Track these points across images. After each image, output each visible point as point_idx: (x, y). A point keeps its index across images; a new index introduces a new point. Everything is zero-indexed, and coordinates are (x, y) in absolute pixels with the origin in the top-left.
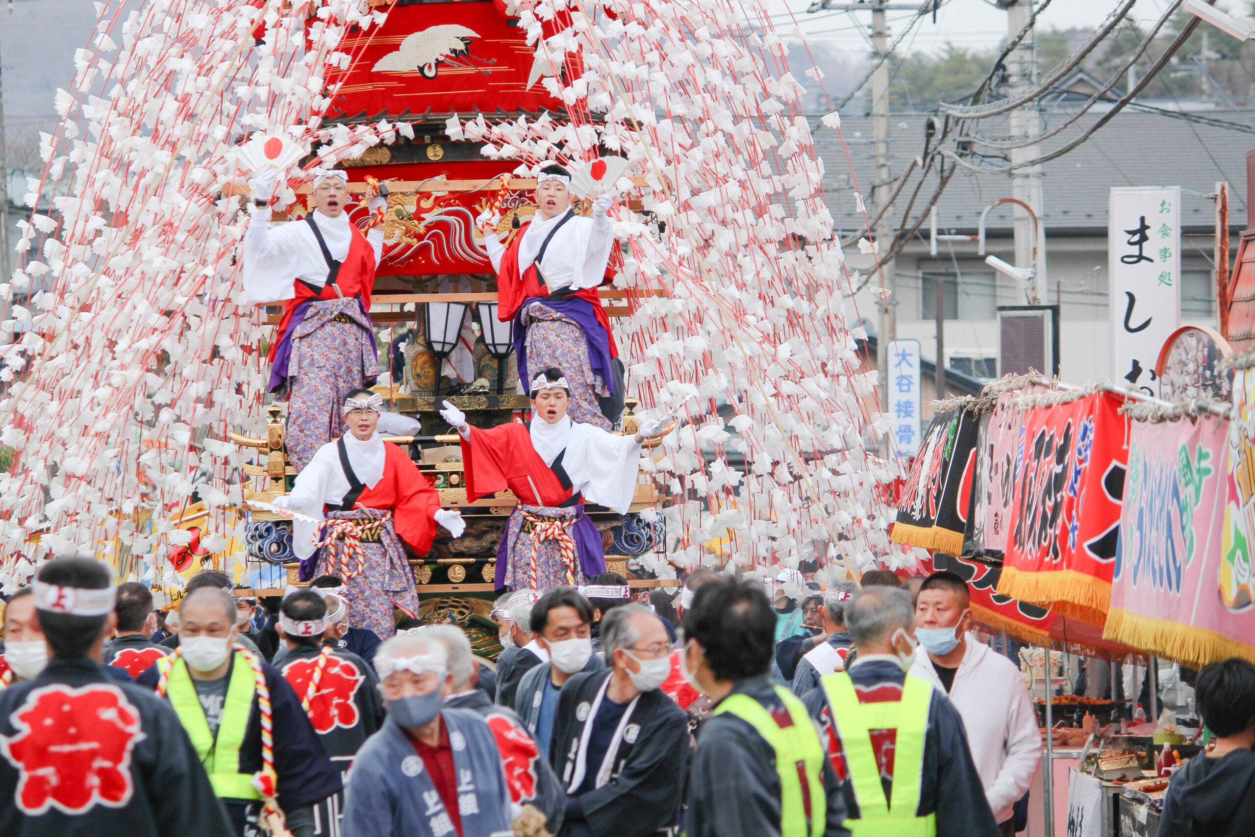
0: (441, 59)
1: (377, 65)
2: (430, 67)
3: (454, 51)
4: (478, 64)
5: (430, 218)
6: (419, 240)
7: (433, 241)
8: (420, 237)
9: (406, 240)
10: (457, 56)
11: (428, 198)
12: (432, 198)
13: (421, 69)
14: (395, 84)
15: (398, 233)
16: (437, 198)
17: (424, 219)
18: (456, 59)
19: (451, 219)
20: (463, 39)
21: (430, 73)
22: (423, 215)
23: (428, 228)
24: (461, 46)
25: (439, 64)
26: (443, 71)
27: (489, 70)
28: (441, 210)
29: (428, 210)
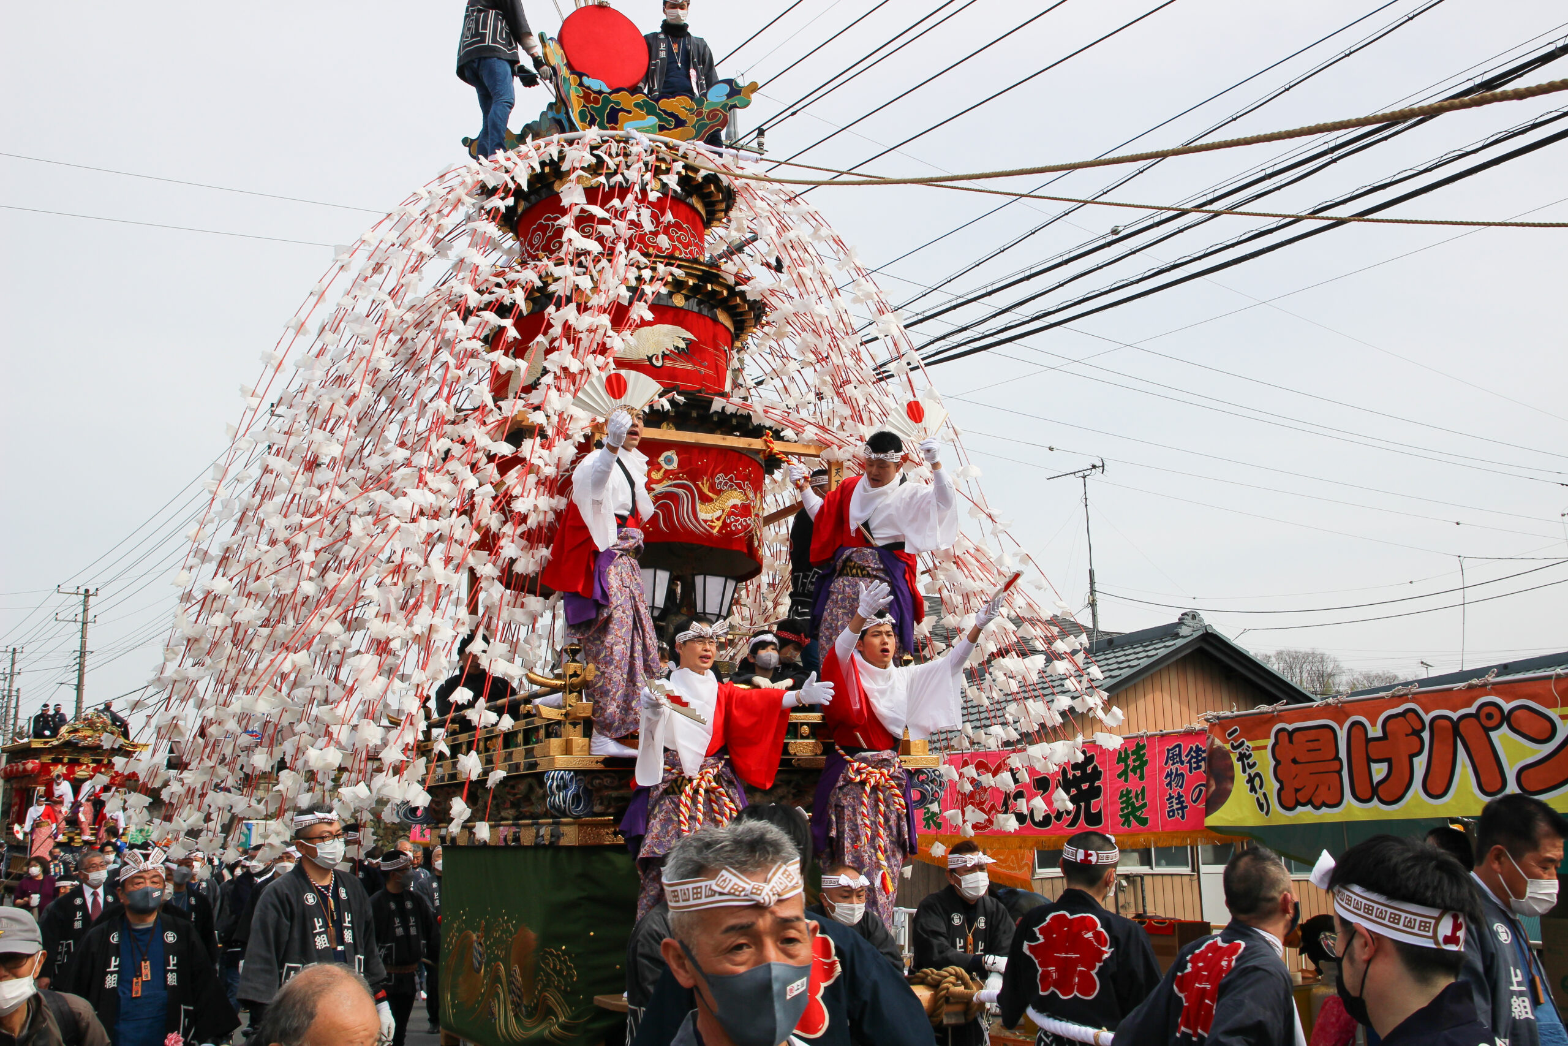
0: (667, 352)
2: (657, 358)
3: (677, 348)
4: (695, 364)
5: (659, 488)
10: (679, 353)
11: (659, 470)
12: (663, 471)
13: (650, 359)
16: (666, 471)
17: (653, 489)
18: (679, 354)
19: (680, 491)
20: (684, 339)
21: (659, 364)
22: (653, 486)
24: (682, 345)
25: (665, 357)
26: (668, 363)
27: (703, 371)
28: (670, 483)
29: (659, 482)
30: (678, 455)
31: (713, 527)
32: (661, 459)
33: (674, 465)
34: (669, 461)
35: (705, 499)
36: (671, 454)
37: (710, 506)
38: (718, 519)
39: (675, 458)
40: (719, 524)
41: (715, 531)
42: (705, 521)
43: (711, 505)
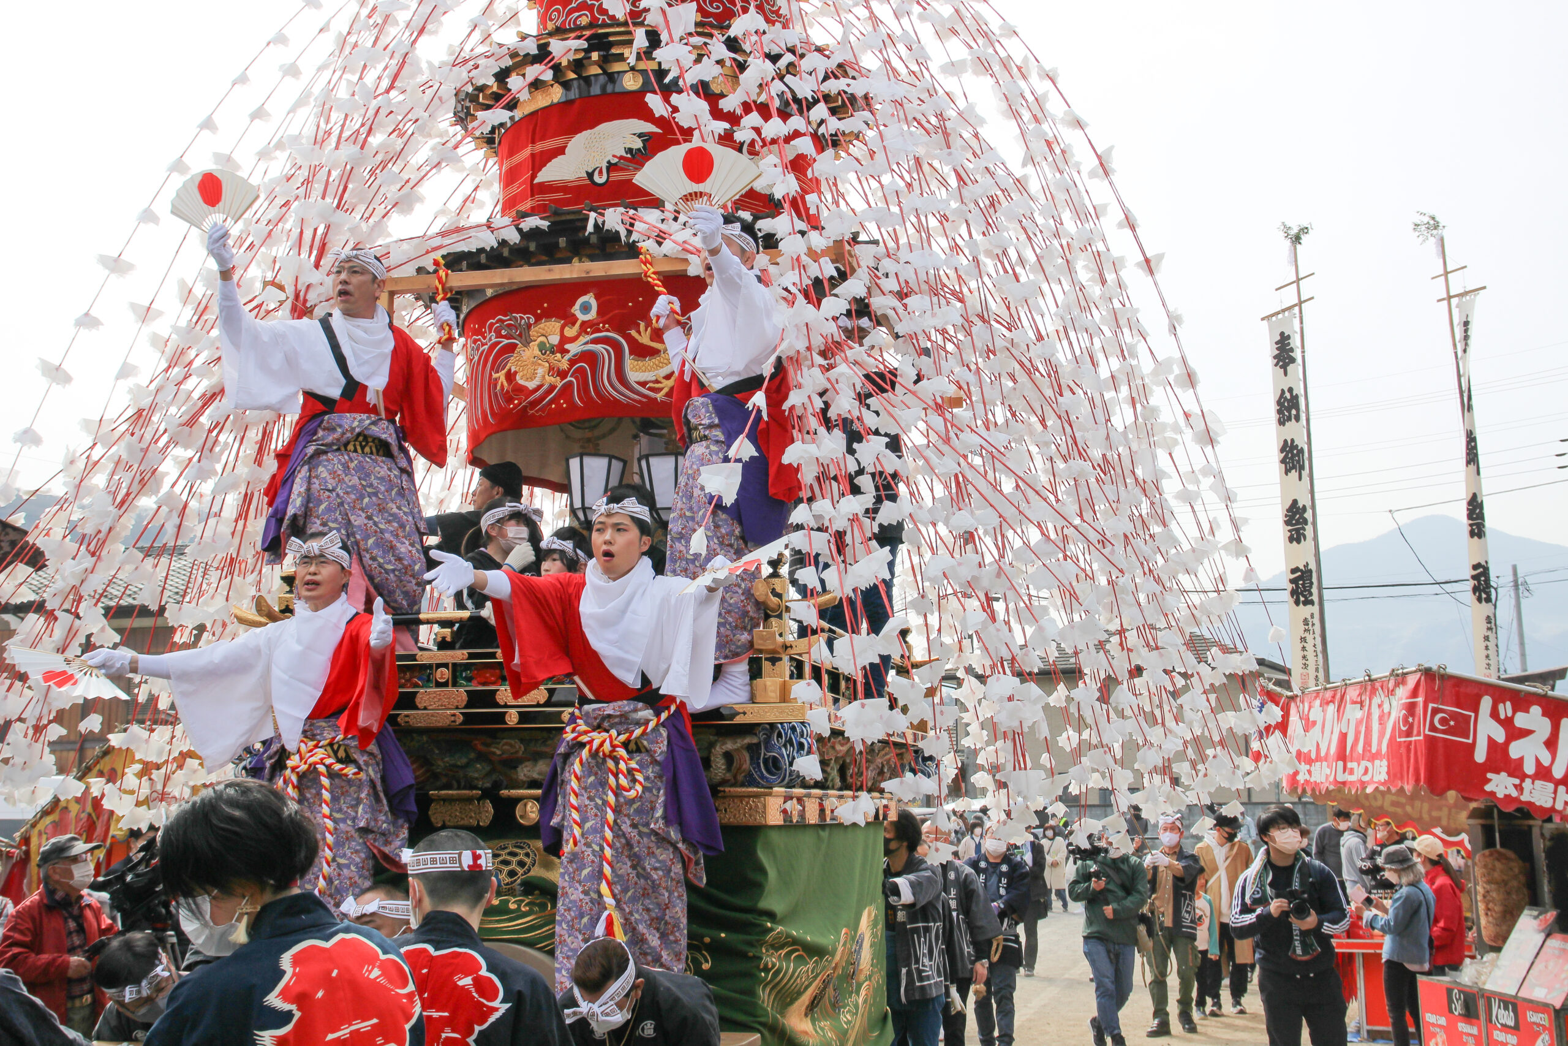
0: (615, 161)
1: (539, 174)
2: (601, 172)
3: (629, 150)
5: (574, 348)
6: (562, 379)
7: (576, 378)
8: (562, 374)
9: (551, 380)
10: (632, 157)
11: (574, 324)
12: (578, 324)
13: (590, 175)
14: (559, 196)
15: (540, 371)
16: (584, 323)
17: (568, 351)
19: (599, 348)
20: (640, 136)
21: (600, 180)
22: (567, 346)
23: (572, 362)
24: (638, 144)
25: (611, 167)
26: (617, 176)
28: (588, 338)
29: (573, 340)
30: (597, 298)
31: (660, 390)
32: (576, 309)
33: (592, 315)
34: (586, 308)
35: (642, 352)
36: (590, 298)
37: (649, 362)
38: (668, 377)
39: (594, 304)
40: (670, 383)
41: (659, 396)
42: (643, 384)
43: (655, 360)
